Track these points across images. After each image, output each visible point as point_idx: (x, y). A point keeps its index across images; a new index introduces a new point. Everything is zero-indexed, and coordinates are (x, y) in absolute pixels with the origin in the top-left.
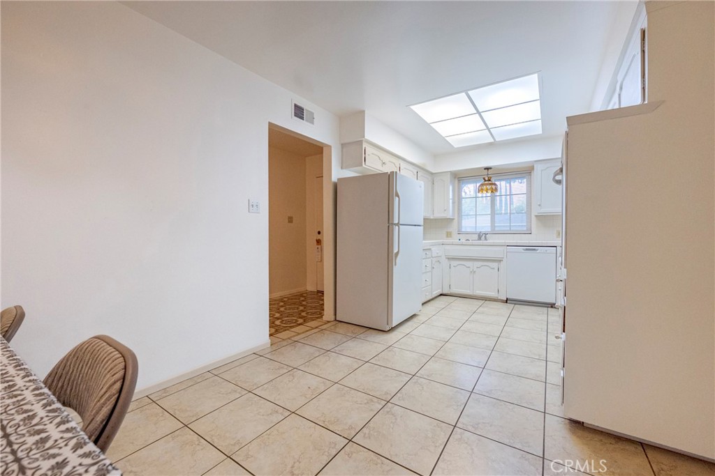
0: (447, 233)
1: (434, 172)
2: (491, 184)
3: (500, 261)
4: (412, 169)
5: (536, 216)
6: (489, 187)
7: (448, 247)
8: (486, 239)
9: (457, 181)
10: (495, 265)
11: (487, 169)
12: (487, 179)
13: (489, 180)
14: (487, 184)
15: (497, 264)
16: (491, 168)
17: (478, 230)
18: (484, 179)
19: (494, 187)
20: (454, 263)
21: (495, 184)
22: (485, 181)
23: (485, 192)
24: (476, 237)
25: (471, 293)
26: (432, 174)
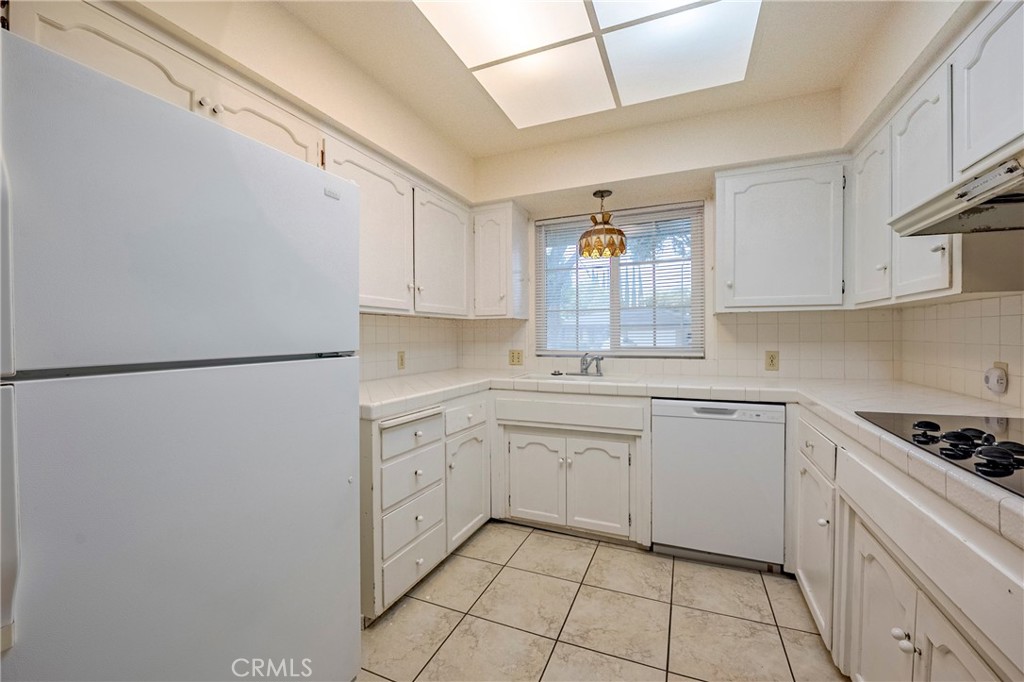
0: (512, 354)
1: (473, 201)
2: (611, 231)
3: (635, 438)
4: (391, 177)
5: (718, 315)
6: (604, 238)
7: (501, 397)
8: (599, 373)
9: (532, 230)
10: (620, 448)
11: (601, 194)
12: (599, 218)
13: (606, 223)
14: (599, 232)
15: (625, 446)
16: (609, 193)
17: (582, 350)
18: (594, 219)
19: (616, 238)
20: (519, 439)
21: (620, 233)
22: (596, 223)
23: (595, 253)
24: (575, 365)
25: (562, 522)
26: (471, 206)
